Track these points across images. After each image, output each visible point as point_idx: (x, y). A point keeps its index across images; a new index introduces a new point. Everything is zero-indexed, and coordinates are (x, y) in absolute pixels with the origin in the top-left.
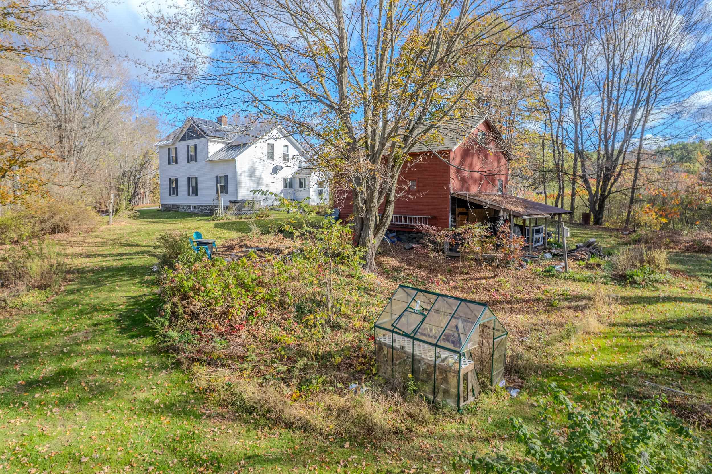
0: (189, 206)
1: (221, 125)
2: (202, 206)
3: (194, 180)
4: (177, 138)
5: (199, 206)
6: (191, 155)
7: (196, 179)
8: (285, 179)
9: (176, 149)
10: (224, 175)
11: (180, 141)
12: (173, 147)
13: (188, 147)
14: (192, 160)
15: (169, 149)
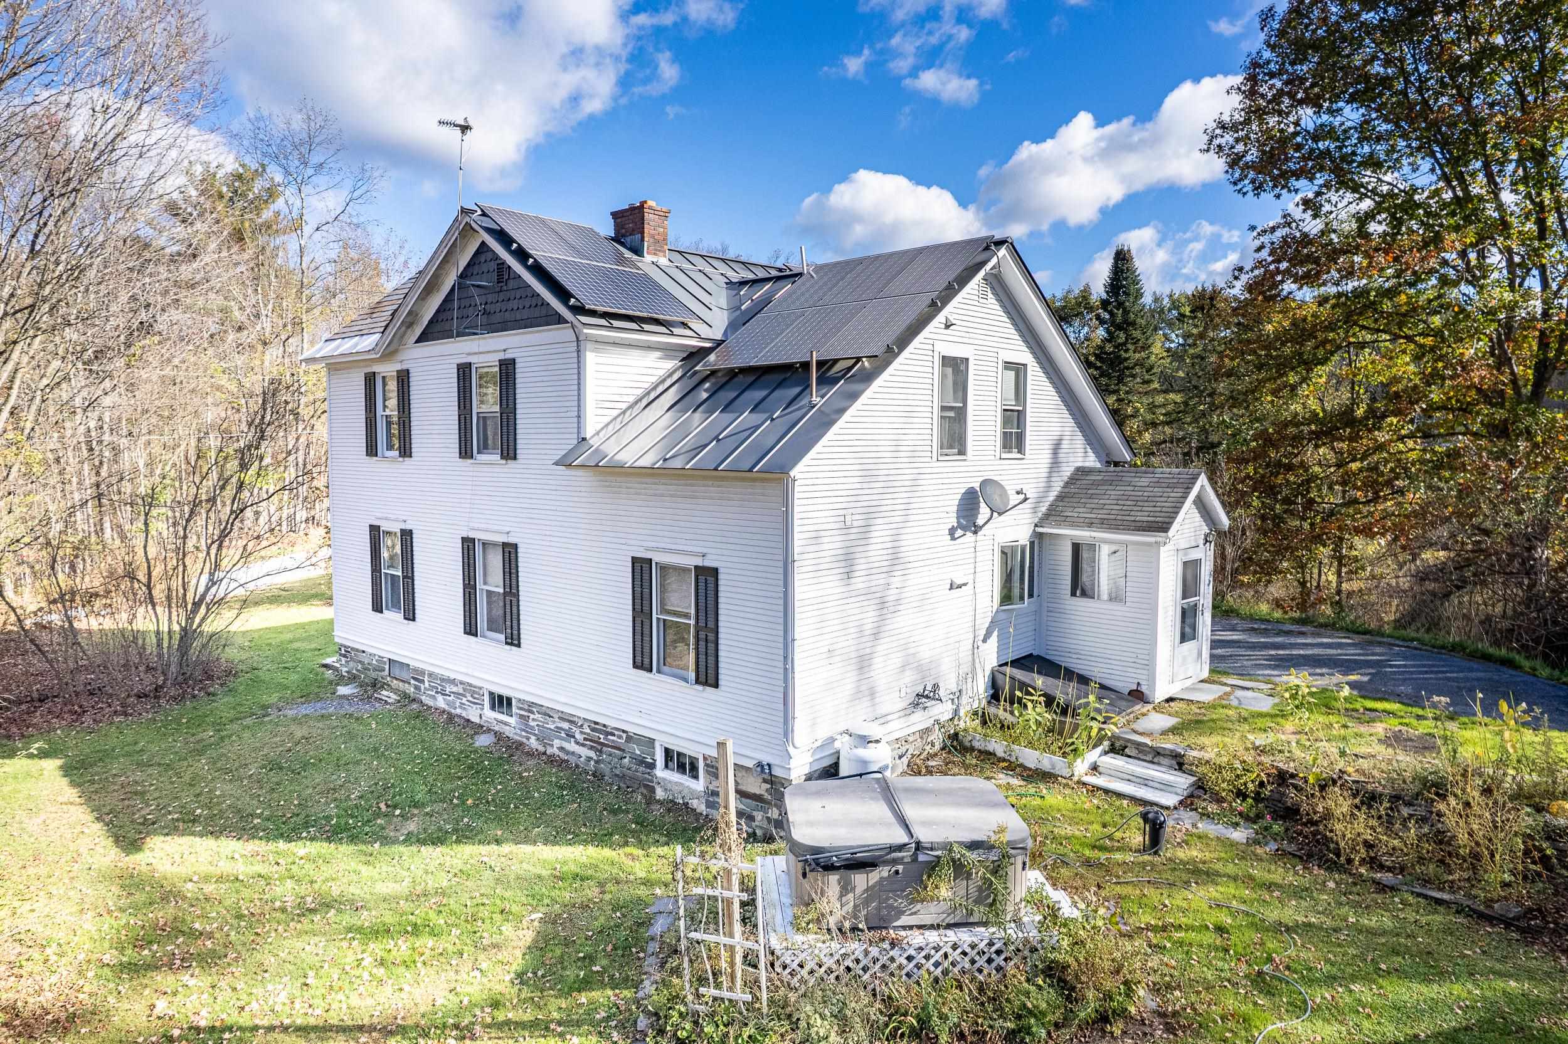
0: (472, 690)
1: (638, 251)
2: (547, 714)
3: (496, 561)
4: (409, 324)
5: (531, 707)
6: (483, 419)
7: (510, 552)
8: (1006, 553)
9: (403, 378)
10: (692, 562)
11: (423, 338)
12: (388, 369)
13: (464, 371)
14: (484, 447)
15: (370, 380)
